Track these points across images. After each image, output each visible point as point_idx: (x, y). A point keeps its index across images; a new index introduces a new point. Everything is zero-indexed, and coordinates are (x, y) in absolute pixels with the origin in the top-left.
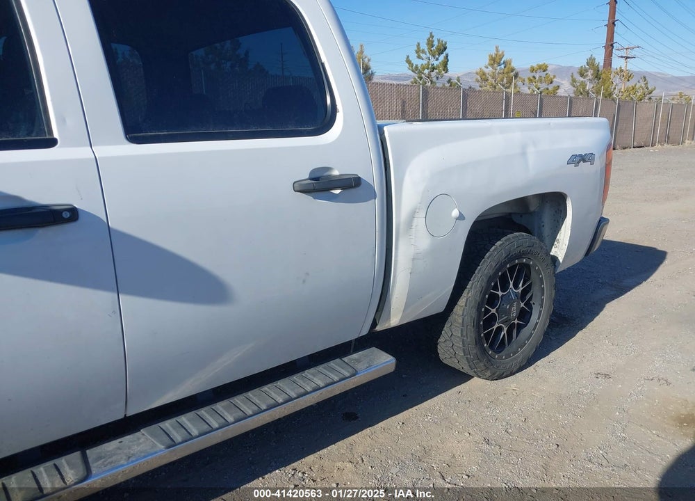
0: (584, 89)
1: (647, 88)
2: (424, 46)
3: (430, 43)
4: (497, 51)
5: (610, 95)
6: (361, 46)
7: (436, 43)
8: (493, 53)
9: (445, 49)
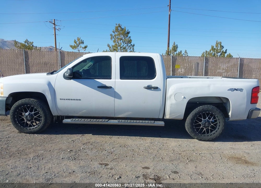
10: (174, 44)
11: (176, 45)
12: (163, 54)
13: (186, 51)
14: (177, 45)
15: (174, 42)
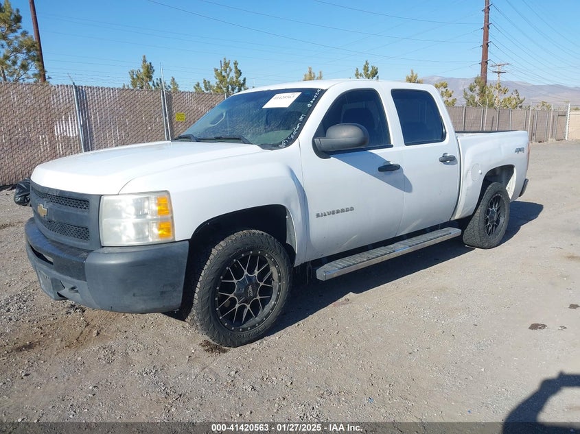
0: (474, 100)
1: (519, 99)
2: (361, 71)
3: (366, 69)
4: (412, 73)
5: (492, 105)
6: (320, 72)
7: (370, 69)
8: (410, 75)
9: (377, 73)
10: (145, 61)
11: (148, 63)
12: (124, 86)
13: (174, 79)
14: (150, 63)
15: (144, 57)
